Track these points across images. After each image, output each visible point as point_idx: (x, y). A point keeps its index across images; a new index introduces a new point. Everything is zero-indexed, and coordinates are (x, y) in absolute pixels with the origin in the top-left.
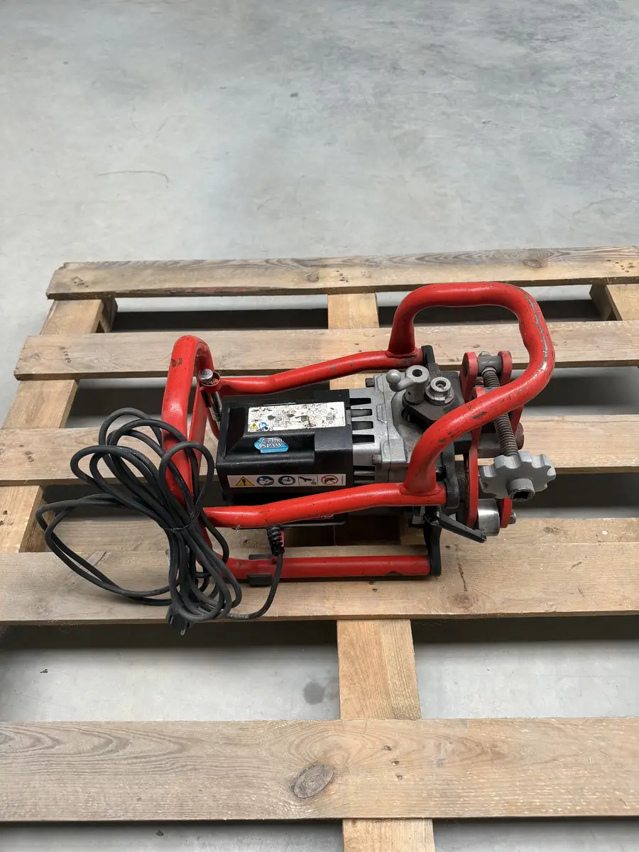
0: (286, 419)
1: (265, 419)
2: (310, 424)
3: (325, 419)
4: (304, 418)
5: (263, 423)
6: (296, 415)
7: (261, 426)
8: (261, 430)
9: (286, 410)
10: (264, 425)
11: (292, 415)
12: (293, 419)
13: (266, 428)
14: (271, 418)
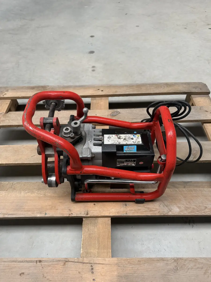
0: (127, 138)
1: (134, 138)
2: (117, 136)
3: (112, 137)
4: (119, 138)
5: (135, 137)
6: (122, 139)
7: (135, 136)
8: (135, 135)
9: (127, 142)
10: (134, 136)
11: (124, 139)
12: (124, 138)
13: (133, 135)
14: (132, 139)
